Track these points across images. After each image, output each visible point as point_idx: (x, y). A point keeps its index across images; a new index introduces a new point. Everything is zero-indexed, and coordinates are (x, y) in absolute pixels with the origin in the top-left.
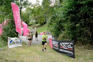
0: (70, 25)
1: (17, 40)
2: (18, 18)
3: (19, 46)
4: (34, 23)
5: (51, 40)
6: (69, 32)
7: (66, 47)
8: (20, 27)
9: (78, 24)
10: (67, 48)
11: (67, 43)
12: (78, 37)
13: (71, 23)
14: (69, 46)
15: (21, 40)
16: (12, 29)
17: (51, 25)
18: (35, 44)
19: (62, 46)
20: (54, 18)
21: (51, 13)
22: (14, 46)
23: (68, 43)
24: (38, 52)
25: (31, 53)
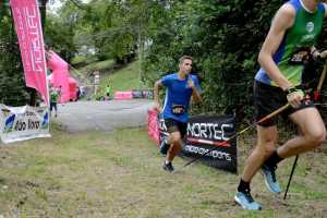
0: (222, 61)
1: (32, 114)
2: (35, 36)
3: (41, 136)
4: (93, 56)
5: (155, 118)
6: (216, 86)
7: (208, 139)
8: (41, 70)
9: (249, 58)
10: (213, 139)
11: (210, 125)
12: (246, 103)
13: (225, 57)
14: (219, 135)
15: (46, 117)
16: (11, 75)
17: (153, 66)
18: (98, 132)
19: (193, 133)
20: (164, 39)
21: (155, 21)
22: (21, 137)
23: (216, 125)
24: (112, 156)
25: (86, 160)
